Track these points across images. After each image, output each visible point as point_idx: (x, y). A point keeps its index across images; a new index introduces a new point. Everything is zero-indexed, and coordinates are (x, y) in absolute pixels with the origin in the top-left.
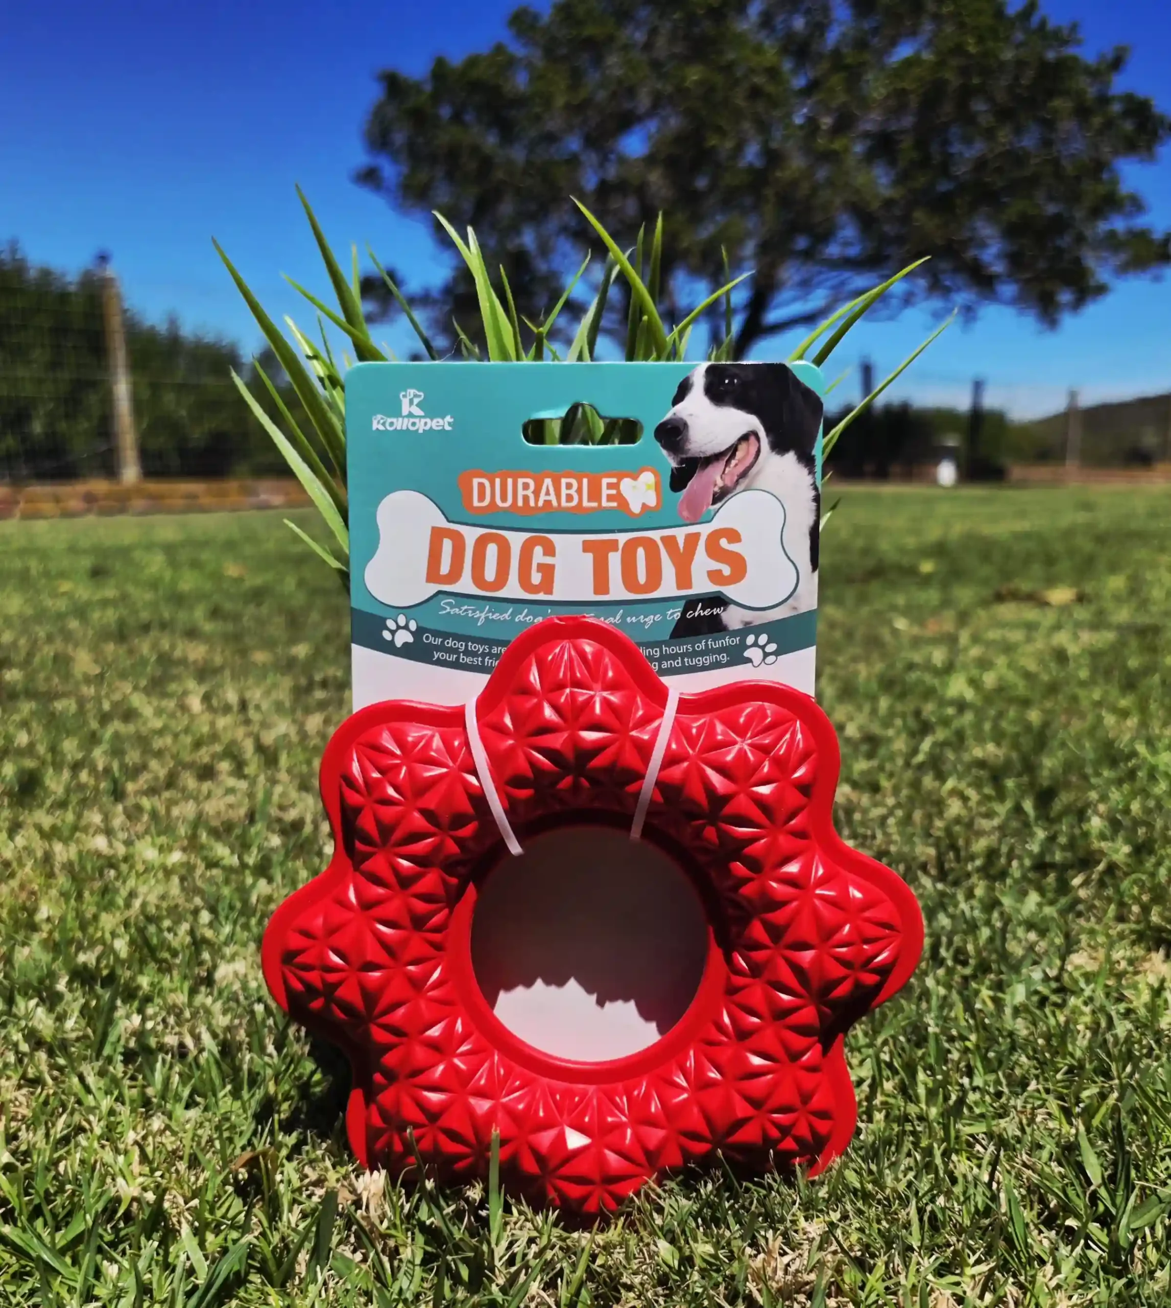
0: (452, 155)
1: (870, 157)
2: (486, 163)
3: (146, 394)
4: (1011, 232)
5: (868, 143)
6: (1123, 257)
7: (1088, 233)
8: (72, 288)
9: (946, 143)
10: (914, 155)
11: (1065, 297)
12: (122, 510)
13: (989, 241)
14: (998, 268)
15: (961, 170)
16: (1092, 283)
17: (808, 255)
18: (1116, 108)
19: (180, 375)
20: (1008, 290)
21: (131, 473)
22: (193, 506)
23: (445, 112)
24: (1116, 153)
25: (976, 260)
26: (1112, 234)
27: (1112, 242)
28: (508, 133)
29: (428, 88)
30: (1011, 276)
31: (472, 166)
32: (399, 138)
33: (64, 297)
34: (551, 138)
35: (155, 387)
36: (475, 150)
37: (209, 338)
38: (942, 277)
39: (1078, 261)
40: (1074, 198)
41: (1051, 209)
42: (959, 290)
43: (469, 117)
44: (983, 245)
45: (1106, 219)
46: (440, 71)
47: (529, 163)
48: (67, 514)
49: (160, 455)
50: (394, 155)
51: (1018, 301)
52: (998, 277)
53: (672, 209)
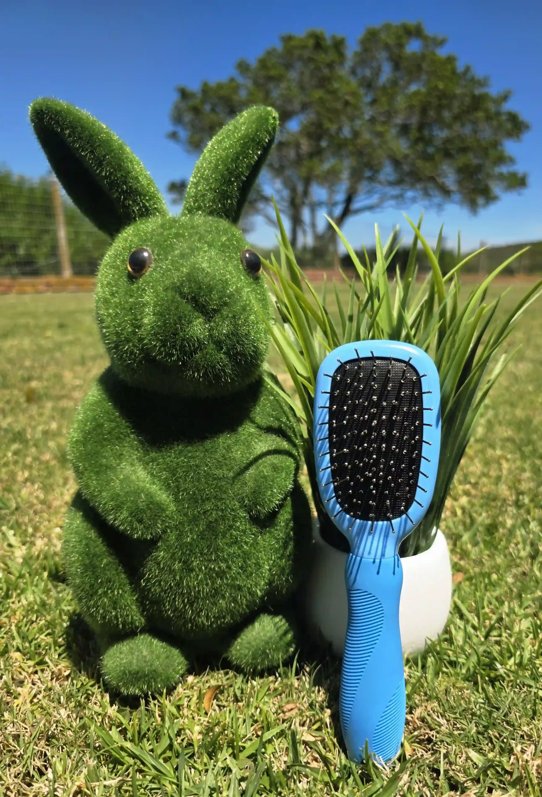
1: (399, 135)
3: (73, 236)
4: (459, 171)
5: (398, 128)
6: (506, 184)
7: (491, 173)
9: (431, 130)
10: (417, 135)
11: (481, 201)
12: (64, 290)
13: (449, 175)
14: (453, 187)
15: (438, 143)
16: (492, 195)
17: (371, 179)
20: (457, 197)
21: (67, 273)
23: (207, 107)
24: (503, 137)
25: (443, 183)
26: (501, 174)
27: (501, 177)
29: (200, 96)
30: (460, 192)
32: (186, 119)
33: (32, 190)
38: (429, 190)
39: (486, 185)
40: (486, 157)
41: (475, 161)
42: (435, 196)
44: (446, 177)
45: (499, 167)
46: (206, 89)
48: (37, 292)
49: (80, 265)
50: (184, 127)
51: (461, 203)
52: (453, 191)
53: (311, 156)
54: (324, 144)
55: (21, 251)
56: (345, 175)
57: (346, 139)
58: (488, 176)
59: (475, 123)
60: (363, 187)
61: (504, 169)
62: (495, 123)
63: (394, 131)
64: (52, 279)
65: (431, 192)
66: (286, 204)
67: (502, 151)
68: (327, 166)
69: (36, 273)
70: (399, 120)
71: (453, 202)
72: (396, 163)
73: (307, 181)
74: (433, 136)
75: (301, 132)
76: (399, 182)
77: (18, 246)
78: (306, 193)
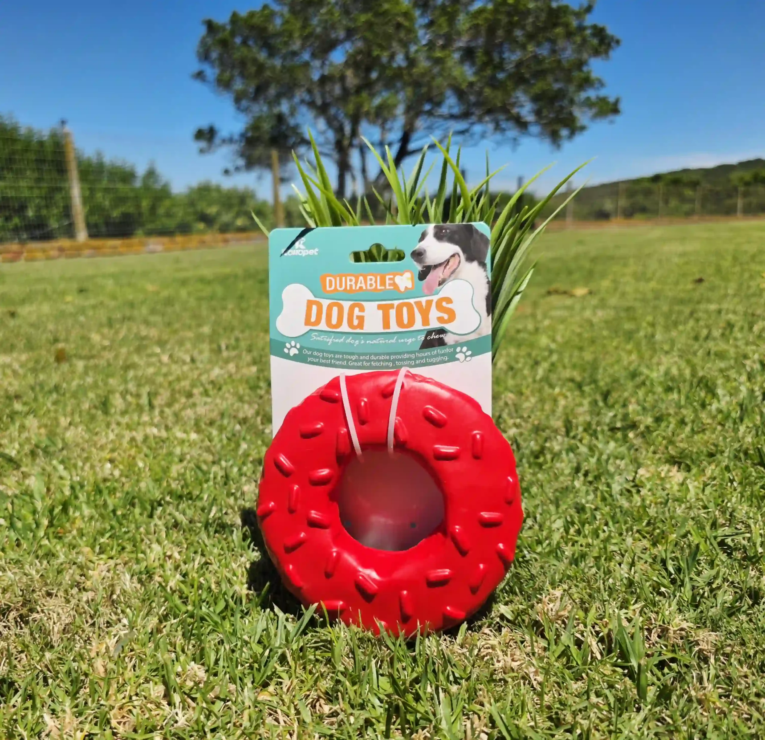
0: (243, 63)
1: (462, 61)
2: (261, 68)
3: (87, 193)
4: (535, 99)
5: (461, 53)
6: (594, 110)
7: (576, 99)
8: (45, 138)
9: (501, 53)
10: (485, 59)
11: (564, 132)
12: (79, 255)
13: (525, 104)
14: (530, 118)
15: (510, 67)
16: (578, 124)
17: (430, 113)
18: (588, 32)
19: (104, 183)
20: (534, 129)
21: (82, 235)
22: (115, 252)
23: (238, 40)
24: (590, 56)
25: (518, 113)
26: (588, 99)
27: (588, 103)
28: (272, 52)
29: (228, 27)
30: (537, 123)
31: (252, 69)
32: (214, 55)
33: (41, 143)
34: (294, 54)
35: (92, 190)
36: (255, 61)
37: (119, 163)
38: (501, 123)
39: (571, 114)
40: (569, 80)
41: (557, 86)
42: (509, 129)
43: (251, 43)
44: (522, 106)
45: (585, 90)
46: (235, 19)
47: (283, 66)
48: (49, 258)
49: (96, 226)
50: (212, 63)
51: (541, 135)
52: (530, 122)
53: (358, 90)
54: (374, 75)
55: (30, 213)
56: (400, 110)
57: (400, 68)
58: (572, 102)
59: (553, 42)
60: (421, 123)
61: (591, 94)
62: (578, 39)
63: (456, 56)
64: (64, 242)
65: (504, 125)
66: (331, 147)
67: (589, 72)
68: (377, 101)
69: (47, 237)
70: (462, 43)
71: (530, 135)
72: (460, 94)
73: (355, 121)
74: (504, 59)
75: (346, 63)
76: (465, 115)
77: (26, 207)
78: (354, 133)
